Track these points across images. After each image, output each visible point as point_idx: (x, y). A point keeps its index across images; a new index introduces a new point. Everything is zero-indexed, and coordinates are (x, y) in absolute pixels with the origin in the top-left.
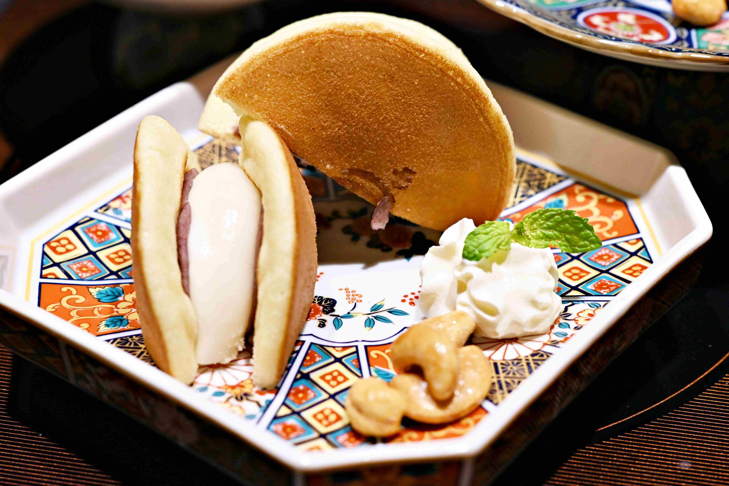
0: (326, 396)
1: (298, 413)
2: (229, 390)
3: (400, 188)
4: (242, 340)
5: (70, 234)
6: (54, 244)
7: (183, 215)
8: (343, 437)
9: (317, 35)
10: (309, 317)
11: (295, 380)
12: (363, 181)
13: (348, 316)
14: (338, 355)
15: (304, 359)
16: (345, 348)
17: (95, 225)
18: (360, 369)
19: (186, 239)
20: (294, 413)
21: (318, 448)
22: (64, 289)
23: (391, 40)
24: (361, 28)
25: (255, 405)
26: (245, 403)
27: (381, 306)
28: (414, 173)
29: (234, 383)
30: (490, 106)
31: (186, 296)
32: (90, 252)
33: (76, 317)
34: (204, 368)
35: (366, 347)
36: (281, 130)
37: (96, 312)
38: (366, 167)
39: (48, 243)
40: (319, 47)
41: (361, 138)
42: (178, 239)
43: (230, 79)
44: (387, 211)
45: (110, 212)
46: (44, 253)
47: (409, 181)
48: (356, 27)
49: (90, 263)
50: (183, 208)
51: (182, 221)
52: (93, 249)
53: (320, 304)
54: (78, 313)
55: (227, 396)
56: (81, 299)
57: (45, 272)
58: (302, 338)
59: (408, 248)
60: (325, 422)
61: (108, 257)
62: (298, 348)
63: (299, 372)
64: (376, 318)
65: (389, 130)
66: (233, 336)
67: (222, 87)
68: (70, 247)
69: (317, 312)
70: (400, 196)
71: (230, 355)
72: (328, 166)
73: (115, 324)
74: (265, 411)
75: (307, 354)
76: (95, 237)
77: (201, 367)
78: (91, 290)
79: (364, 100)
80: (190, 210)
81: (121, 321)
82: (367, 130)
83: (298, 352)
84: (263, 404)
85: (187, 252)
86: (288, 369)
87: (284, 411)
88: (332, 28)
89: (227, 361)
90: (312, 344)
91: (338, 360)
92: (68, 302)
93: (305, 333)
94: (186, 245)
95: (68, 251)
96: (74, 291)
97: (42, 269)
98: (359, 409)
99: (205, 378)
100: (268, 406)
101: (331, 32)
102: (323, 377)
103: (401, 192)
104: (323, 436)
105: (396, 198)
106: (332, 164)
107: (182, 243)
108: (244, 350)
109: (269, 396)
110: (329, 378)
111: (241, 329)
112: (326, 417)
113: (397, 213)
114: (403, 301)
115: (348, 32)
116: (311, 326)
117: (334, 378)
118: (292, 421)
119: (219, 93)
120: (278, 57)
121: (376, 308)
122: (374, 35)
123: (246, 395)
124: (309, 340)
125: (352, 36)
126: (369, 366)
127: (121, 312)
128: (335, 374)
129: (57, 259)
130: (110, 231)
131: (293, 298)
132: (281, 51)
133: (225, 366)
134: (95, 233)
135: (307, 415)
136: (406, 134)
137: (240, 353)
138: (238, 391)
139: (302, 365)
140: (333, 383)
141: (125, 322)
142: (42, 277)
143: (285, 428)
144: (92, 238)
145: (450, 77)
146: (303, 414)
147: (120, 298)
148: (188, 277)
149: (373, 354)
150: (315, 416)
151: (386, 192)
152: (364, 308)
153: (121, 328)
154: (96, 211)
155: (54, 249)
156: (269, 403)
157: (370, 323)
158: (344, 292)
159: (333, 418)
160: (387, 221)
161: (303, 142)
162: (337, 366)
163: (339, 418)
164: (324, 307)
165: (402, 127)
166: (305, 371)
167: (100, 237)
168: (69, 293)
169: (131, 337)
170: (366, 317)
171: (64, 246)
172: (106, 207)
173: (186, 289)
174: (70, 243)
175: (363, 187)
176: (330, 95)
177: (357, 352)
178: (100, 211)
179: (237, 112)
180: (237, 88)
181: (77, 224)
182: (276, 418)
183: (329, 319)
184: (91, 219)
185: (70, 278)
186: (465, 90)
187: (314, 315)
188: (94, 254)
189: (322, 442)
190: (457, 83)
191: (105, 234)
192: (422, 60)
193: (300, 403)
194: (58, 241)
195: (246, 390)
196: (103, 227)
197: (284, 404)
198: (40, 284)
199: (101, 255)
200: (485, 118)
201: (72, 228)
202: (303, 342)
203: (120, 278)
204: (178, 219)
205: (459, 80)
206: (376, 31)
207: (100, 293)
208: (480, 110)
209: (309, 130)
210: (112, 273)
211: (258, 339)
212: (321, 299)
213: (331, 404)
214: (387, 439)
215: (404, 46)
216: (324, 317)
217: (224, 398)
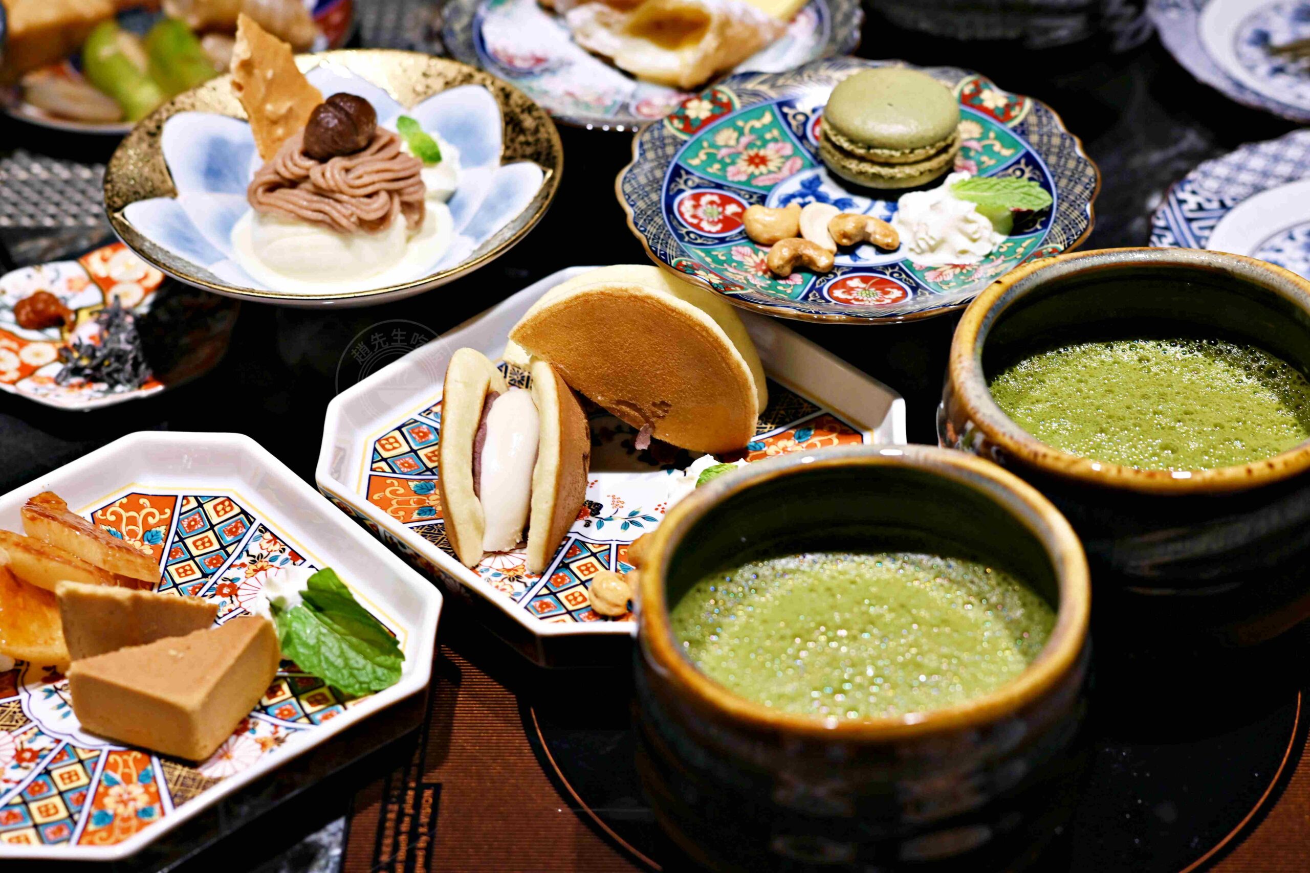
0: (578, 582)
1: (554, 594)
2: (505, 572)
3: (659, 417)
4: (520, 534)
5: (397, 434)
6: (383, 442)
7: (480, 434)
8: (584, 615)
9: (591, 295)
10: (578, 517)
11: (558, 568)
12: (628, 410)
13: (610, 519)
14: (594, 550)
15: (568, 552)
16: (601, 545)
17: (418, 427)
18: (609, 563)
19: (480, 453)
20: (552, 593)
21: (564, 621)
22: (389, 481)
23: (649, 301)
24: (626, 291)
25: (523, 585)
26: (515, 584)
27: (637, 513)
28: (669, 406)
29: (510, 566)
30: (731, 355)
31: (476, 499)
32: (412, 450)
33: (395, 506)
34: (487, 554)
35: (618, 546)
36: (561, 369)
37: (412, 502)
38: (630, 399)
39: (379, 440)
40: (592, 305)
41: (625, 376)
42: (474, 452)
43: (522, 328)
44: (648, 435)
45: (431, 416)
46: (375, 449)
47: (666, 411)
48: (622, 290)
49: (410, 458)
50: (481, 426)
51: (478, 438)
52: (415, 448)
53: (589, 507)
54: (397, 503)
55: (503, 576)
56: (401, 491)
57: (375, 466)
58: (569, 535)
59: (671, 463)
60: (573, 602)
61: (426, 455)
62: (564, 543)
63: (562, 562)
64: (631, 522)
65: (648, 371)
66: (513, 531)
67: (515, 334)
68: (396, 445)
69: (586, 514)
70: (658, 423)
71: (509, 545)
72: (599, 398)
73: (425, 513)
74: (529, 591)
75: (570, 548)
76: (417, 438)
77: (485, 553)
78: (410, 483)
79: (628, 348)
80: (486, 430)
81: (430, 510)
82: (630, 370)
83: (564, 546)
84: (529, 585)
85: (480, 464)
86: (554, 559)
87: (545, 591)
88: (603, 290)
89: (507, 549)
90: (576, 540)
91: (594, 555)
92: (391, 492)
93: (573, 530)
94: (480, 458)
95: (394, 448)
96: (396, 483)
97: (373, 462)
98: (596, 596)
99: (488, 562)
100: (532, 587)
101: (602, 293)
102: (579, 568)
103: (660, 421)
104: (569, 612)
105: (656, 425)
106: (603, 396)
107: (477, 456)
108: (521, 542)
109: (536, 579)
110: (583, 568)
111: (519, 527)
112: (575, 598)
113: (658, 437)
114: (657, 509)
115: (616, 294)
116: (579, 525)
117: (588, 569)
118: (548, 600)
119: (513, 337)
120: (560, 311)
121: (633, 514)
122: (636, 297)
123: (518, 577)
124: (574, 537)
125: (618, 297)
126: (617, 560)
127: (432, 503)
128: (589, 565)
129: (385, 455)
130: (430, 432)
131: (555, 507)
132: (561, 307)
133: (506, 553)
134: (417, 434)
135: (561, 596)
136: (661, 374)
137: (518, 544)
138: (511, 573)
139: (565, 557)
140: (586, 572)
141: (433, 512)
142: (372, 470)
143: (542, 603)
144: (414, 438)
145: (697, 332)
146: (558, 595)
147: (432, 492)
148: (479, 483)
149: (622, 551)
150: (567, 597)
151: (647, 420)
152: (624, 513)
153: (430, 517)
154: (420, 414)
155: (383, 446)
156: (534, 584)
157: (625, 526)
158: (611, 499)
159: (580, 599)
160: (649, 443)
161: (579, 378)
162: (592, 560)
163: (585, 600)
164: (592, 510)
165: (658, 369)
166: (567, 561)
167: (421, 437)
168: (392, 484)
169: (436, 525)
170: (623, 521)
171: (391, 444)
172: (428, 411)
173: (477, 492)
174: (397, 441)
175: (628, 415)
176: (601, 342)
177: (609, 549)
178: (424, 415)
179: (528, 354)
180: (527, 335)
181: (403, 425)
182: (536, 596)
183: (594, 521)
184: (416, 421)
185: (394, 472)
186: (709, 342)
187: (582, 517)
188: (415, 452)
189: (567, 617)
190: (703, 336)
191: (425, 435)
192: (673, 317)
193: (558, 587)
194: (387, 439)
195: (519, 573)
196: (424, 428)
197: (545, 586)
198: (370, 476)
199: (421, 453)
200: (727, 364)
201: (399, 429)
202: (570, 538)
203: (434, 474)
204: (476, 436)
205: (704, 334)
206: (637, 293)
207: (416, 486)
208: (722, 357)
209: (584, 369)
210: (428, 469)
211: (532, 534)
212: (591, 503)
213: (581, 588)
214: (616, 618)
215: (660, 306)
216: (591, 518)
217: (499, 579)
